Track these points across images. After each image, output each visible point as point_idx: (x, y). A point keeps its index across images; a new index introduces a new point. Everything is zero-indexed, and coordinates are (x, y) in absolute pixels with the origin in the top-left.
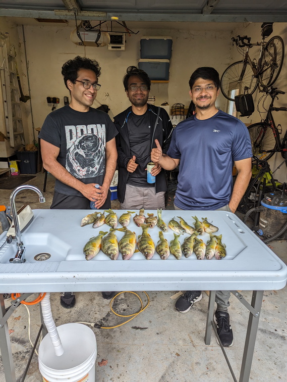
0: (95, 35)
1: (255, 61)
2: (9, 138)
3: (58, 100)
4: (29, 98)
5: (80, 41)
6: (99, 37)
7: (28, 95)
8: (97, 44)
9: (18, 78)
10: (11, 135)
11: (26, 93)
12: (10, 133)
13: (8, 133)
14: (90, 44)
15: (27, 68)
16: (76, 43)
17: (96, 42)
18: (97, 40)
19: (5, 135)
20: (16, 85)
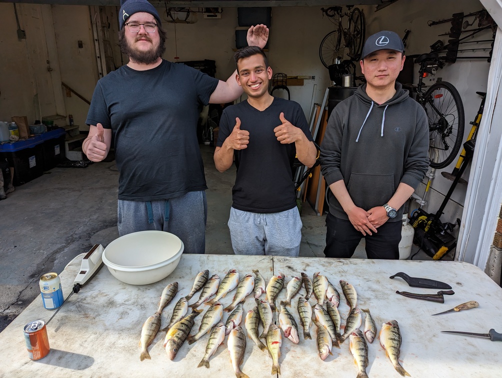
0: (184, 14)
5: (172, 18)
6: (188, 16)
8: (186, 21)
14: (180, 21)
16: (168, 21)
18: (187, 18)
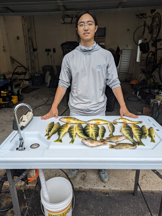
0: (71, 19)
1: (149, 25)
2: (29, 69)
3: (50, 50)
4: (36, 49)
5: (64, 22)
7: (36, 48)
8: (71, 23)
9: (32, 40)
10: (30, 68)
11: (35, 47)
12: (29, 67)
13: (28, 67)
14: (68, 23)
15: (35, 35)
16: (62, 23)
17: (71, 22)
18: (71, 21)
19: (27, 68)
20: (31, 43)
